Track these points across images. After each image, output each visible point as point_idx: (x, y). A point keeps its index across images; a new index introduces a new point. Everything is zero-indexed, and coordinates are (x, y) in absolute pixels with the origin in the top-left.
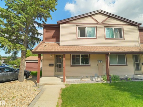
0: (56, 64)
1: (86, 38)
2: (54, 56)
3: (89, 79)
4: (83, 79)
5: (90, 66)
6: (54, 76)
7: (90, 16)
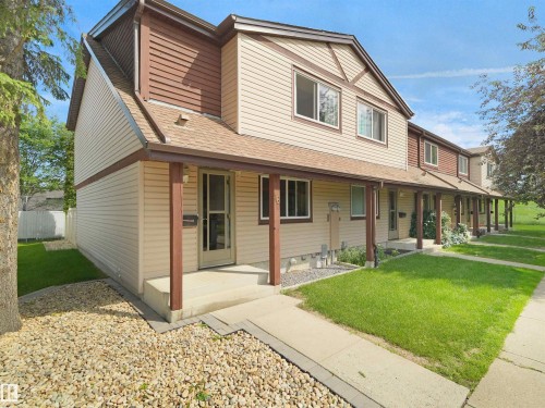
0: (205, 216)
1: (314, 120)
2: (195, 180)
3: (308, 264)
4: (293, 268)
5: (310, 221)
6: (200, 270)
7: (328, 44)
